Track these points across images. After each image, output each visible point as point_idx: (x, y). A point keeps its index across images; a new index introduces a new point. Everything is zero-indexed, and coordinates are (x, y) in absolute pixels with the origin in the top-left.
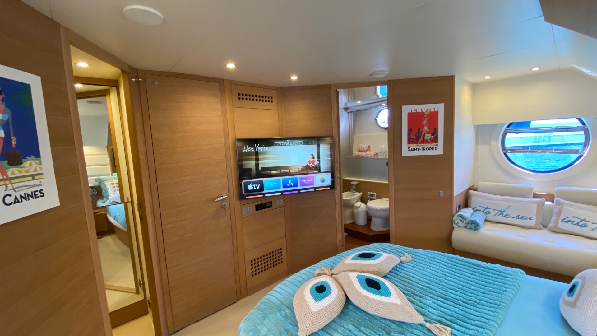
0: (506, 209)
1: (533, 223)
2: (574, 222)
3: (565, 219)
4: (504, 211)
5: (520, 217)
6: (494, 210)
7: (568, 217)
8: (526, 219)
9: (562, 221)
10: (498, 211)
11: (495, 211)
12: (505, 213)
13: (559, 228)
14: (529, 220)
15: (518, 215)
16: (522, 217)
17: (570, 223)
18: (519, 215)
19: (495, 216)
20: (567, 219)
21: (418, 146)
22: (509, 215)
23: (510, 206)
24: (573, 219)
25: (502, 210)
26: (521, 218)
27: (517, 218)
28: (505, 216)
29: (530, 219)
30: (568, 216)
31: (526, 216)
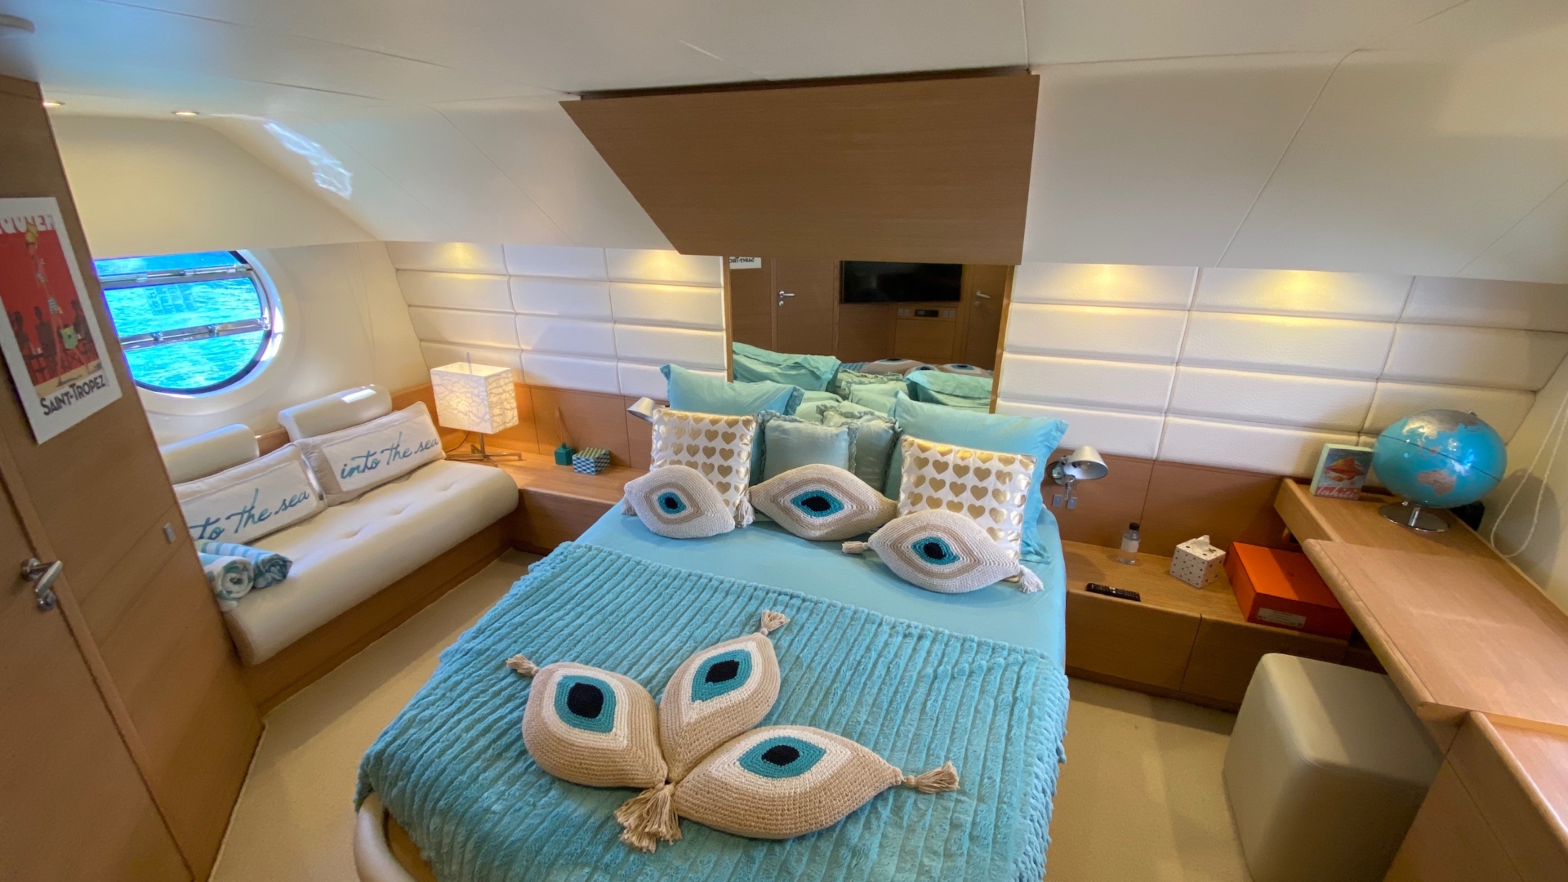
0: (254, 502)
1: (313, 503)
2: (358, 467)
3: (343, 470)
4: (253, 508)
5: (287, 503)
6: (228, 518)
7: (345, 465)
8: (299, 501)
9: (343, 477)
10: (239, 516)
11: (232, 518)
12: (256, 513)
13: (347, 492)
14: (304, 500)
15: (281, 503)
16: (292, 501)
17: (356, 471)
18: (285, 500)
19: (236, 531)
20: (348, 469)
21: (61, 384)
22: (267, 510)
23: (257, 490)
24: (354, 464)
25: (246, 507)
26: (291, 505)
27: (283, 510)
28: (260, 519)
29: (305, 498)
30: (344, 463)
31: (295, 496)
